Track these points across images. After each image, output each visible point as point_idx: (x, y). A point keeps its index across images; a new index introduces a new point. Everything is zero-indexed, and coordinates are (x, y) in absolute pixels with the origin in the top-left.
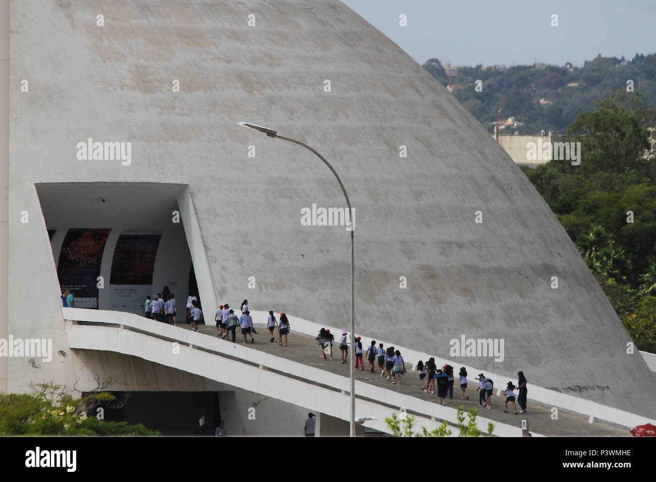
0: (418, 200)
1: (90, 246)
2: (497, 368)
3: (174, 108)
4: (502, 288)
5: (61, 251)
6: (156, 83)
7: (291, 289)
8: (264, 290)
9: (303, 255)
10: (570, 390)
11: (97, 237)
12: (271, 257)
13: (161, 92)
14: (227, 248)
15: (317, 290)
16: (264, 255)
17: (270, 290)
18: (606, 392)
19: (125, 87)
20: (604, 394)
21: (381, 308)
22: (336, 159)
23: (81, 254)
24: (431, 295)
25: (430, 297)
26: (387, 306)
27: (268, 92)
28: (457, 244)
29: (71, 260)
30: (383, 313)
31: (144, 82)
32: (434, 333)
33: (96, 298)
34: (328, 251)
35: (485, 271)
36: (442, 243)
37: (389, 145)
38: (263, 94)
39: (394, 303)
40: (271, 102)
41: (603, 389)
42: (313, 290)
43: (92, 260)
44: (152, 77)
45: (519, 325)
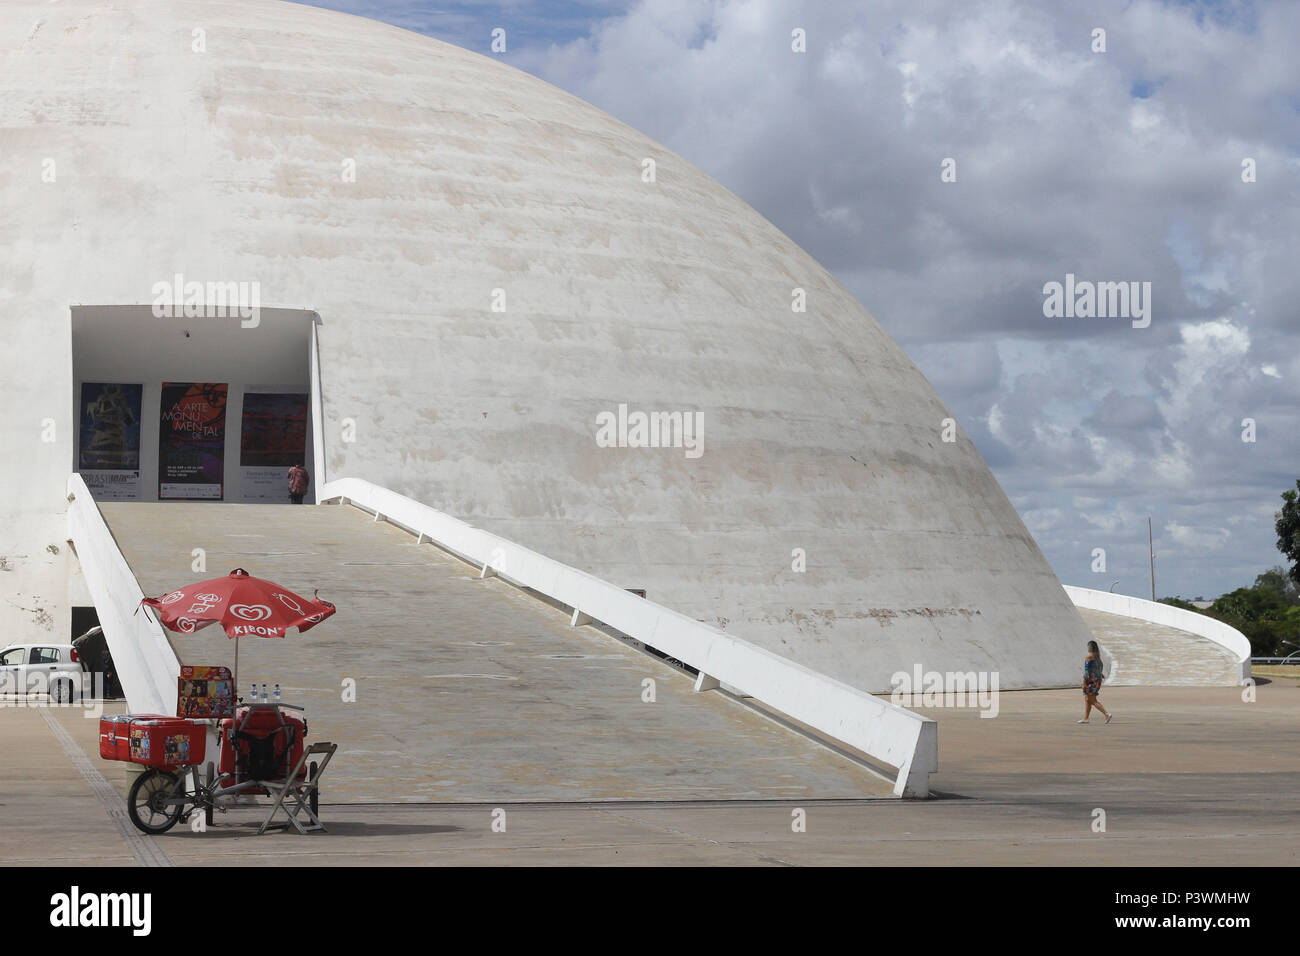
0: (697, 353)
1: (204, 411)
2: (793, 580)
3: (325, 216)
4: (820, 475)
5: (161, 417)
6: (308, 186)
7: (456, 460)
8: (410, 459)
9: (485, 414)
10: (912, 614)
11: (211, 397)
12: (432, 415)
13: (312, 196)
14: (358, 399)
15: (499, 462)
16: (420, 412)
17: (419, 460)
18: (975, 618)
19: (258, 189)
20: (970, 621)
21: (607, 491)
22: (571, 293)
23: (193, 421)
24: (694, 476)
25: (692, 478)
26: (618, 490)
27: (487, 206)
28: (753, 412)
29: (178, 429)
30: (608, 498)
31: (290, 184)
32: (692, 529)
33: (219, 486)
34: (529, 409)
35: (794, 450)
36: (727, 408)
37: (667, 285)
38: (476, 208)
39: (629, 486)
40: (486, 218)
41: (970, 614)
42: (491, 462)
43: (211, 431)
44: (303, 179)
45: (840, 524)
